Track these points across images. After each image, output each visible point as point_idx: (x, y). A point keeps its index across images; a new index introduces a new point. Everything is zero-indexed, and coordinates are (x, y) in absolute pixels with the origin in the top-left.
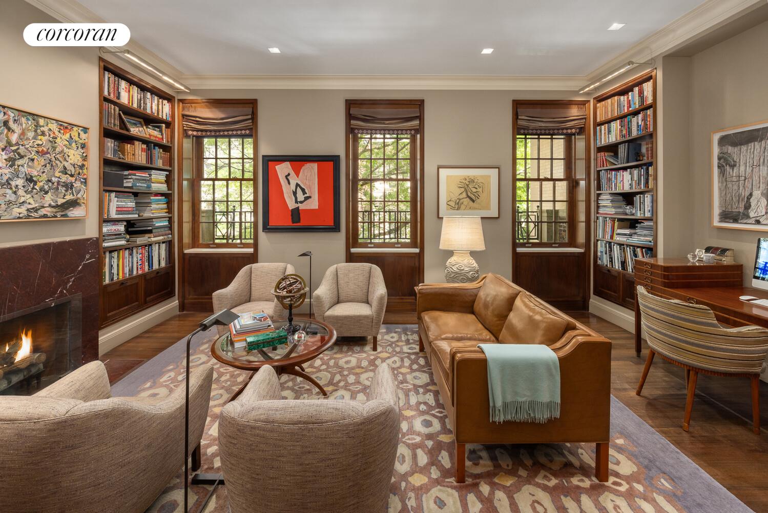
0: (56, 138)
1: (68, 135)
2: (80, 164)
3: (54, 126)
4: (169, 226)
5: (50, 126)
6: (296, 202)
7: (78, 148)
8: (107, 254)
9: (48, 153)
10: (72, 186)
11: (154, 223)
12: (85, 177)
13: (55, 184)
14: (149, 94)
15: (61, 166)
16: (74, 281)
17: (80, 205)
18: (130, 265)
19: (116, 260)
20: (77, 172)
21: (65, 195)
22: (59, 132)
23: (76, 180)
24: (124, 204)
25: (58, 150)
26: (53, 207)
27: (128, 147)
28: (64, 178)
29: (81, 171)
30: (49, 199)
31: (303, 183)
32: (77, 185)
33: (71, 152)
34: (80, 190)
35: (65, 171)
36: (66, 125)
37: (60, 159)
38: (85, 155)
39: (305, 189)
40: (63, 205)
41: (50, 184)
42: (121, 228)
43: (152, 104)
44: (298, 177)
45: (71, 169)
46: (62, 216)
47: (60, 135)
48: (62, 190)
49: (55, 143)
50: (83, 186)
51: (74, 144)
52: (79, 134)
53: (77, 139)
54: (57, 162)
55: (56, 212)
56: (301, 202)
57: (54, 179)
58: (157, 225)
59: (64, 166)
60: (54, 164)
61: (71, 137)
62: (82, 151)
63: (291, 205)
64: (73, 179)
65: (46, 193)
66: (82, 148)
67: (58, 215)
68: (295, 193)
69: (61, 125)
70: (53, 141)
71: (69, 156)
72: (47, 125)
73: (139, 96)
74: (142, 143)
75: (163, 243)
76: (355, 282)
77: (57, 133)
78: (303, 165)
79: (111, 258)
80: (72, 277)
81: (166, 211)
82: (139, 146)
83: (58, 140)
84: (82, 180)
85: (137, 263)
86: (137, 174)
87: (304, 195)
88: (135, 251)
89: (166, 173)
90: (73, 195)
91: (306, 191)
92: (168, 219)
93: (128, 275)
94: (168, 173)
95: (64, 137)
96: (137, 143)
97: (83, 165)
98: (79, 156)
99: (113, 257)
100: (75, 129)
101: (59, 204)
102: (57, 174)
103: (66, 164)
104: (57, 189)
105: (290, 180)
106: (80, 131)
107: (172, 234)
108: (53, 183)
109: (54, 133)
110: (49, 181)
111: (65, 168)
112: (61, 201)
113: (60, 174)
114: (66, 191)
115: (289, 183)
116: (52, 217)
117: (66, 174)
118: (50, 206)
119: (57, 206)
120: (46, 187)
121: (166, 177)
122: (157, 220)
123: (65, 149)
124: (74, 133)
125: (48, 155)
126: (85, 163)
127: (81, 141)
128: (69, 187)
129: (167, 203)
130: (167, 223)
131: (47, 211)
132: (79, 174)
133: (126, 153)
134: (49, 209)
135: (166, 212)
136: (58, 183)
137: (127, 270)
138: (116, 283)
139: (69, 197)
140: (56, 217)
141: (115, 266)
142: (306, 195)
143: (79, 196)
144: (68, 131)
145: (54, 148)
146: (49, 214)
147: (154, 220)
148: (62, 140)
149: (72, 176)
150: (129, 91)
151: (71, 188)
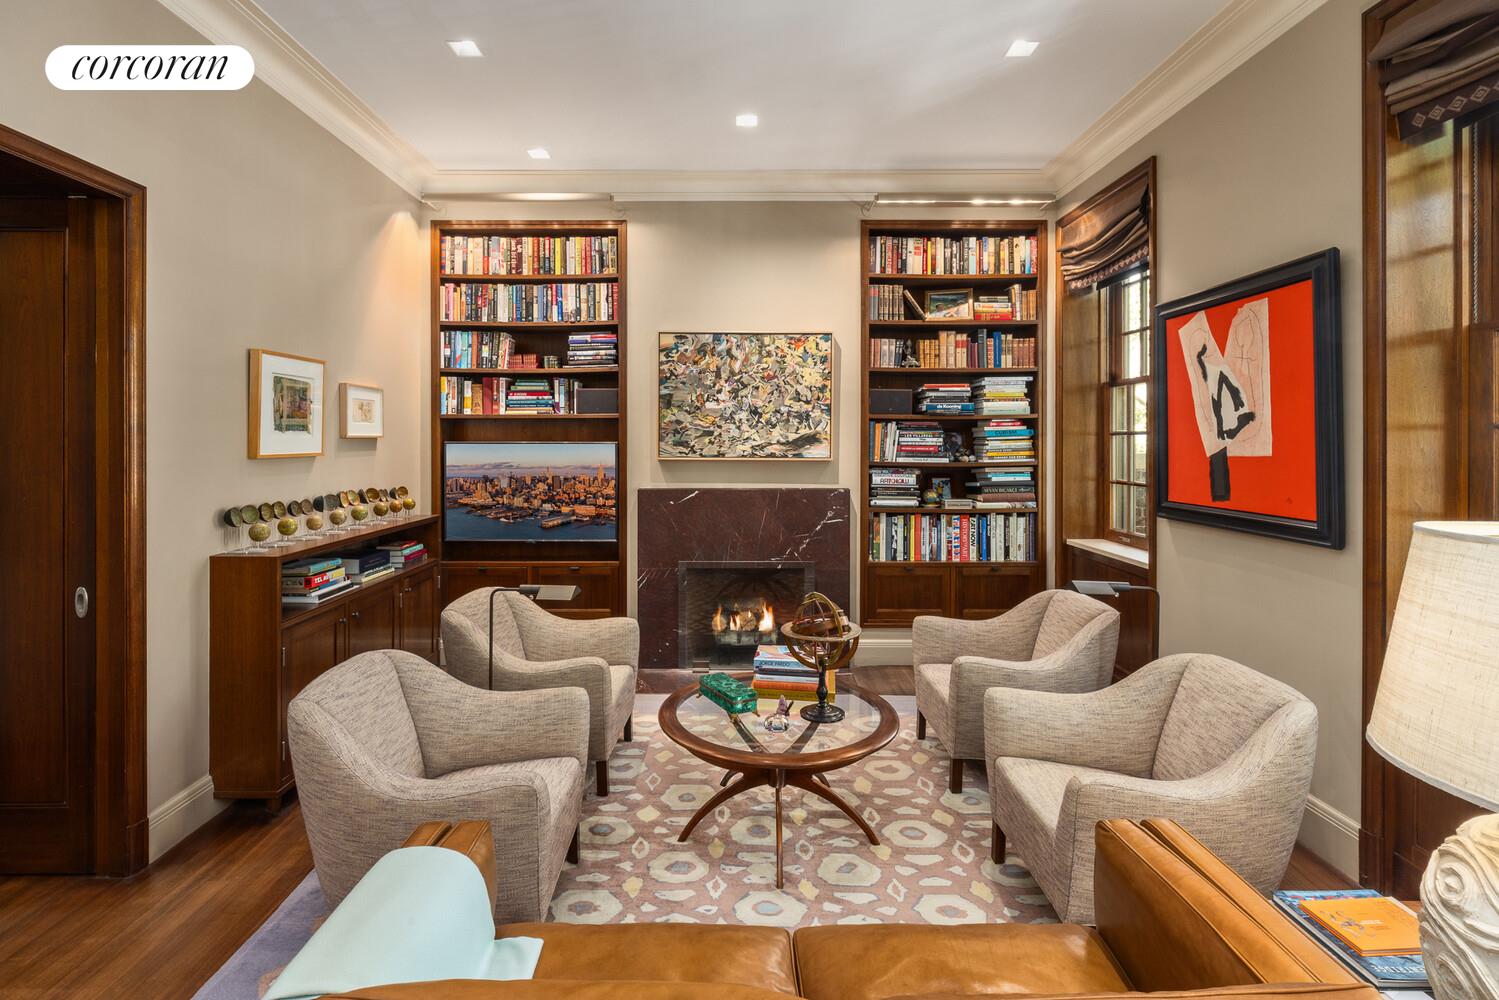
0: (785, 356)
1: (801, 350)
2: (820, 385)
3: (782, 342)
4: (1033, 482)
5: (777, 343)
6: (1221, 434)
7: (815, 364)
8: (883, 517)
9: (775, 377)
10: (808, 416)
11: (989, 476)
12: (828, 402)
13: (785, 415)
14: (973, 241)
15: (792, 391)
16: (808, 544)
17: (821, 442)
18: (935, 543)
19: (900, 530)
20: (816, 397)
21: (798, 429)
22: (789, 347)
23: (813, 408)
24: (918, 439)
25: (787, 371)
26: (783, 444)
27: (925, 345)
28: (797, 407)
29: (821, 395)
30: (777, 434)
31: (1234, 371)
32: (816, 414)
33: (806, 371)
34: (820, 421)
35: (797, 397)
36: (798, 336)
37: (792, 383)
38: (826, 371)
39: (1240, 389)
40: (795, 442)
41: (779, 416)
42: (911, 480)
43: (980, 255)
44: (1223, 355)
45: (805, 393)
46: (794, 455)
47: (790, 352)
48: (795, 422)
49: (784, 363)
50: (824, 415)
51: (810, 360)
52: (817, 344)
53: (814, 351)
54: (788, 387)
55: (786, 451)
56: (1232, 434)
57: (784, 409)
58: (994, 479)
59: (796, 391)
60: (783, 390)
61: (805, 351)
62: (823, 367)
63: (1211, 444)
64: (809, 407)
65: (774, 426)
66: (823, 363)
67: (790, 454)
68: (1217, 405)
69: (791, 338)
70: (782, 361)
71: (803, 377)
72: (774, 343)
73: (948, 251)
74: (957, 333)
75: (1020, 515)
76: (1203, 732)
77: (786, 350)
78: (1234, 313)
79: (889, 525)
80: (806, 538)
81: (1028, 453)
82: (947, 340)
83: (788, 359)
84: (823, 407)
85: (950, 542)
86: (941, 389)
87: (1237, 409)
88: (944, 520)
89: (1025, 378)
90: (810, 428)
91: (1243, 396)
92: (1031, 469)
93: (928, 559)
94: (1031, 379)
95: (796, 353)
96: (943, 335)
97: (825, 386)
98: (818, 375)
99: (896, 525)
100: (811, 338)
101: (790, 440)
102: (787, 402)
103: (799, 388)
104: (788, 421)
105: (1206, 364)
106: (818, 340)
107: (1036, 500)
108: (782, 414)
109: (782, 350)
110: (778, 411)
111: (798, 393)
112: (792, 437)
113: (792, 402)
114: (800, 423)
115: (1205, 376)
116: (782, 457)
117: (800, 400)
118: (778, 442)
119: (788, 443)
120: (773, 420)
121: (1027, 387)
122: (996, 470)
123: (797, 367)
124: (810, 345)
125: (776, 380)
126: (828, 383)
127: (821, 354)
128: (803, 417)
129: (1032, 438)
130: (1029, 479)
131: (775, 449)
132: (818, 399)
133: (922, 356)
134: (777, 447)
135: (1030, 457)
136: (789, 413)
137: (926, 550)
138: (899, 566)
139: (804, 431)
140: (787, 456)
141: (900, 538)
142: (1242, 411)
143: (819, 429)
144: (800, 344)
145: (783, 370)
146: (777, 453)
147: (987, 470)
148: (793, 359)
149: (807, 402)
150: (925, 251)
151: (807, 420)
